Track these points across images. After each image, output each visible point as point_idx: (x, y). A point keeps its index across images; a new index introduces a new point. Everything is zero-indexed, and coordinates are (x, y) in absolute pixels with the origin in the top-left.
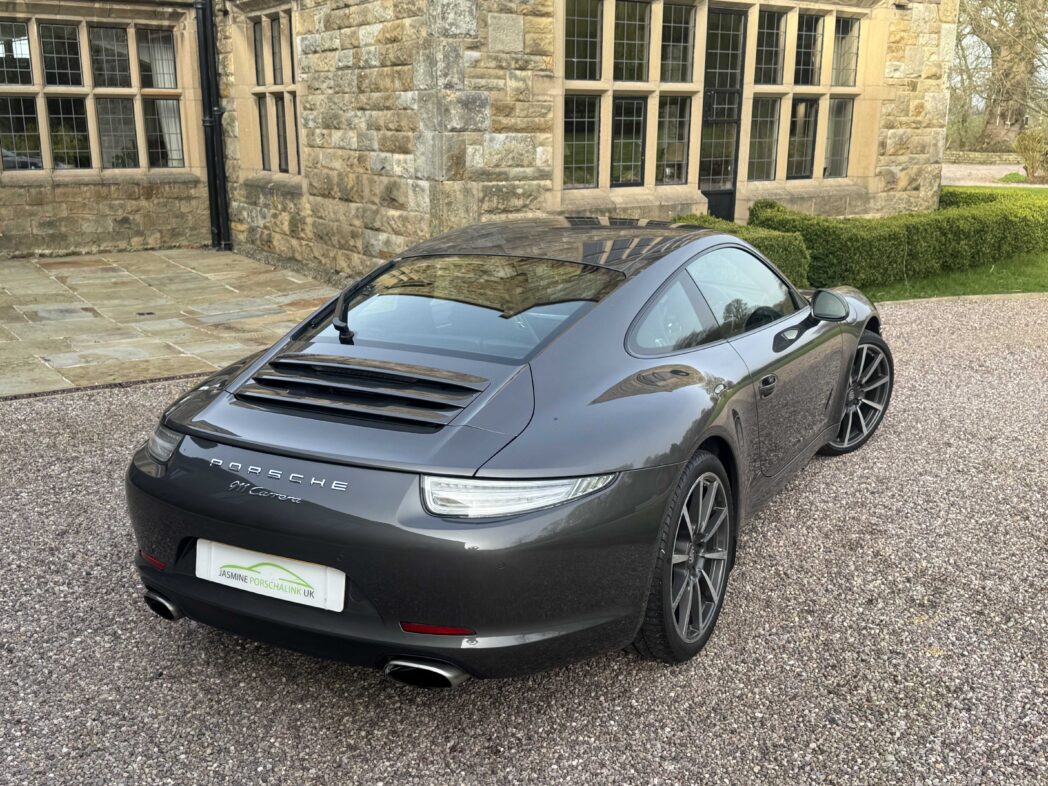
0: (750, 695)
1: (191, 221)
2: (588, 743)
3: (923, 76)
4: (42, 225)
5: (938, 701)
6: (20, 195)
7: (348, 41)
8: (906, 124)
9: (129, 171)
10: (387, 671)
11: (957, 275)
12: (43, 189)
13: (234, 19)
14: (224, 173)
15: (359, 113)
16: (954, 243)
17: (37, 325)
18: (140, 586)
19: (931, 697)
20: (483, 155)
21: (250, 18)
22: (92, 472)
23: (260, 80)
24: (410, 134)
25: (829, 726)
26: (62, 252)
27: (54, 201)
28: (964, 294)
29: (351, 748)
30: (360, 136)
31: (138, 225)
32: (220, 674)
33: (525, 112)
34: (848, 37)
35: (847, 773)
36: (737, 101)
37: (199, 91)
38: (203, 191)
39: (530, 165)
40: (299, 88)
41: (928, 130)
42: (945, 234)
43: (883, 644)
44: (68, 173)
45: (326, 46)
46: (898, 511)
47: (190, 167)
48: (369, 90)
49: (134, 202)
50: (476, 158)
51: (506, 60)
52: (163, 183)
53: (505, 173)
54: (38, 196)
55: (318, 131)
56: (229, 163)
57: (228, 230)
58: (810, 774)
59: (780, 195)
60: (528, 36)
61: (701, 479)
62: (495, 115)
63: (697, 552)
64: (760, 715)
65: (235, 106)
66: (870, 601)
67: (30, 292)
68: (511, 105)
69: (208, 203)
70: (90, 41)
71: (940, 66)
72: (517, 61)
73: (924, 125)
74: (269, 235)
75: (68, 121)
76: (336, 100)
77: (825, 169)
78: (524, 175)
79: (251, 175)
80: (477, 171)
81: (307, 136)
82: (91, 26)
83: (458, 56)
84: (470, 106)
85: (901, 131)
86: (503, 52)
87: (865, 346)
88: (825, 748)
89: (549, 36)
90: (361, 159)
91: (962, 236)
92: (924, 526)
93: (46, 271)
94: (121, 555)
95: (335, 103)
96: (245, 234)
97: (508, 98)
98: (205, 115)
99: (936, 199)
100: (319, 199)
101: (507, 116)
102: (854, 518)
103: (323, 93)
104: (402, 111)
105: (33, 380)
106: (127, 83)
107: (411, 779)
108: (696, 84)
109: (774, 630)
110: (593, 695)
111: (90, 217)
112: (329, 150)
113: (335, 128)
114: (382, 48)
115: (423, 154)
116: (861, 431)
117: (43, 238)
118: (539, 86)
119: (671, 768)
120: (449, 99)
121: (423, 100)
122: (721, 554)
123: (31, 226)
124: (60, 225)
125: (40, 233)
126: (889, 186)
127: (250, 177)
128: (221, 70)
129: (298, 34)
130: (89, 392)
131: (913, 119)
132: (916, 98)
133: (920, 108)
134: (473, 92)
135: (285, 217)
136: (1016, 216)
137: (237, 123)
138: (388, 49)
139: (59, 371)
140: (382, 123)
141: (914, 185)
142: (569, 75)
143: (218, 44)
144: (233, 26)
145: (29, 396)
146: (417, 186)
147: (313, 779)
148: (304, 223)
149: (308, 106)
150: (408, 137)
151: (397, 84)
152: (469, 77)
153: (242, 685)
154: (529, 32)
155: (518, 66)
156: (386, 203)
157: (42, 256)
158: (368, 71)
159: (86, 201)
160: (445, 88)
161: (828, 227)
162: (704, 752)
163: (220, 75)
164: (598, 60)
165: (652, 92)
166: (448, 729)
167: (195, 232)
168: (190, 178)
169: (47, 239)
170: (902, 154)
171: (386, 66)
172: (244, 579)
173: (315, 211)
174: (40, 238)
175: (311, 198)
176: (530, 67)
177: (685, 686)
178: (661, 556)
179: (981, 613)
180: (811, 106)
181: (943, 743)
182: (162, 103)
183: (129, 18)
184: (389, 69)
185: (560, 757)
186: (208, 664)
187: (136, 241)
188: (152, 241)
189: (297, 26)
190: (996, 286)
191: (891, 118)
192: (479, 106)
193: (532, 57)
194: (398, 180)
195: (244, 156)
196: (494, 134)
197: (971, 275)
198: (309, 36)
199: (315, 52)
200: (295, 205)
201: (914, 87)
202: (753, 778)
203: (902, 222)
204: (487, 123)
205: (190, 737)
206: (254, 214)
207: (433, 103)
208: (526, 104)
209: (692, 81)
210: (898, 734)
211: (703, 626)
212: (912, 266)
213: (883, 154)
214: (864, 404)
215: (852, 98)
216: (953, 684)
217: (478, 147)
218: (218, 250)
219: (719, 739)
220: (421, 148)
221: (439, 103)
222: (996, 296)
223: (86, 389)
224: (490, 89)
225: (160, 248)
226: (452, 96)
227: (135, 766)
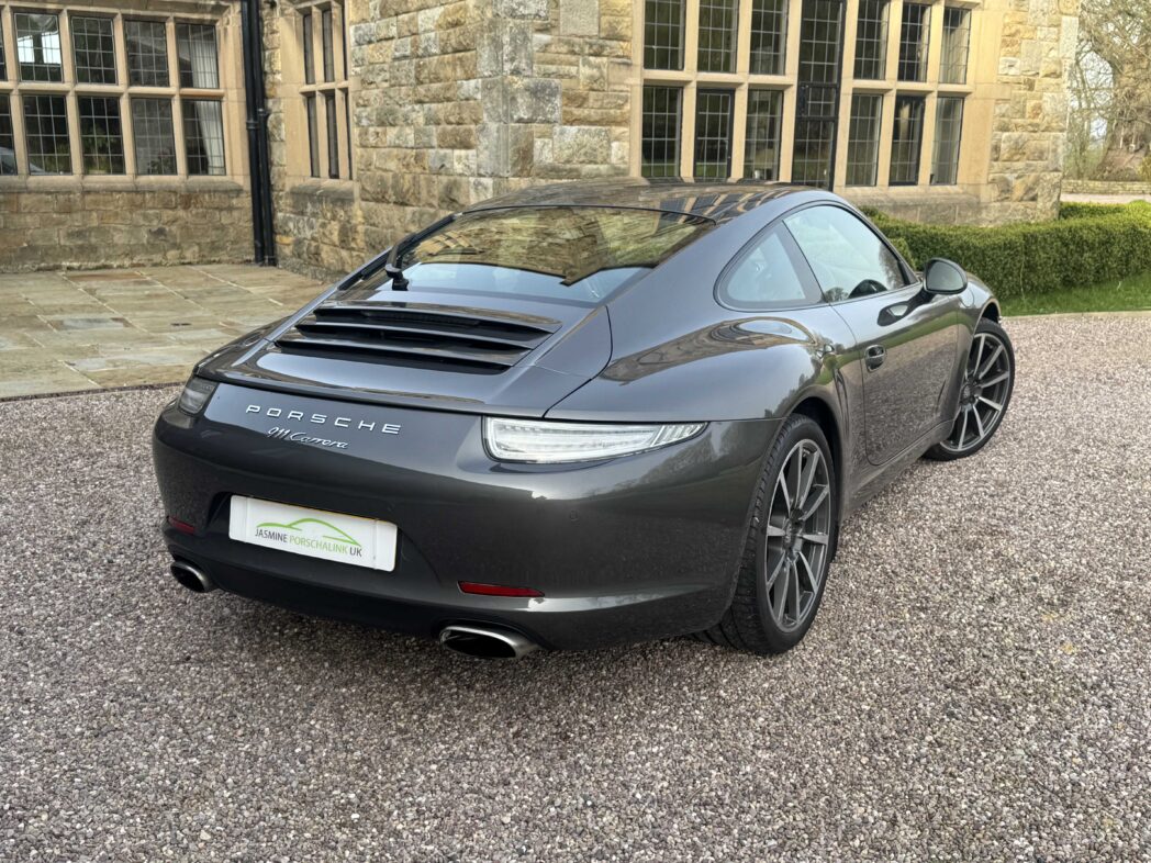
0: (855, 687)
1: (232, 234)
2: (670, 731)
3: (1042, 74)
4: (70, 235)
5: (1073, 696)
6: (47, 202)
7: (405, 27)
8: (1022, 126)
9: (166, 179)
10: (443, 639)
11: (1079, 291)
12: (72, 196)
13: (282, 11)
14: (269, 181)
15: (417, 107)
16: (1076, 255)
17: (63, 333)
18: (168, 574)
19: (1065, 693)
20: (553, 149)
21: (299, 10)
22: (118, 467)
23: (309, 79)
24: (473, 127)
25: (948, 720)
26: (94, 264)
27: (84, 210)
28: (1088, 311)
29: (400, 730)
30: (418, 132)
31: (174, 237)
32: (255, 659)
33: (599, 103)
34: (958, 31)
35: (969, 766)
36: (834, 96)
37: (243, 91)
38: (246, 202)
39: (604, 162)
40: (352, 84)
41: (1047, 134)
42: (1066, 245)
43: (1007, 640)
44: (99, 179)
45: (382, 35)
46: (1021, 513)
47: (232, 175)
48: (427, 80)
49: (170, 212)
50: (545, 153)
51: (580, 45)
52: (202, 192)
53: (576, 170)
54: (66, 203)
55: (371, 129)
56: (274, 170)
57: (273, 243)
58: (926, 766)
59: (882, 202)
60: (604, 19)
61: (800, 444)
62: (566, 105)
63: (794, 532)
64: (867, 708)
65: (281, 108)
66: (992, 599)
67: (55, 302)
68: (584, 95)
69: (250, 214)
70: (125, 36)
71: (1060, 63)
72: (591, 45)
73: (1042, 128)
74: (317, 247)
75: (101, 123)
76: (392, 94)
77: (932, 176)
78: (595, 172)
79: (298, 183)
80: (546, 167)
81: (360, 135)
82: (126, 19)
83: (526, 39)
84: (539, 95)
85: (1016, 134)
86: (576, 36)
87: (983, 336)
88: (943, 741)
89: (627, 19)
90: (418, 158)
91: (1086, 248)
92: (1051, 528)
93: (74, 284)
94: (148, 544)
95: (391, 98)
96: (291, 247)
97: (581, 87)
98: (249, 118)
99: (1055, 211)
100: (372, 204)
101: (579, 106)
102: (970, 520)
103: (378, 88)
104: (464, 102)
105: (55, 382)
106: (165, 82)
107: (468, 762)
108: (789, 76)
109: (882, 626)
110: (675, 685)
111: (123, 227)
112: (383, 150)
113: (391, 125)
114: (443, 34)
115: (486, 148)
116: (977, 433)
117: (71, 249)
118: (617, 74)
119: (766, 756)
120: (516, 86)
121: (487, 88)
122: (820, 537)
123: (58, 236)
124: (90, 236)
125: (68, 244)
126: (1004, 196)
127: (297, 185)
128: (267, 68)
129: (352, 23)
130: (117, 393)
131: (1029, 121)
132: (1033, 98)
133: (1038, 109)
134: (543, 79)
135: (335, 227)
136: (1145, 227)
137: (283, 126)
138: (449, 35)
139: (84, 374)
140: (441, 116)
141: (1031, 195)
142: (648, 64)
143: (264, 39)
144: (281, 19)
145: (51, 395)
146: (480, 184)
147: (357, 762)
148: (356, 232)
149: (361, 102)
150: (469, 132)
151: (459, 72)
152: (538, 63)
153: (279, 669)
154: (604, 14)
155: (591, 51)
156: (445, 205)
157: (69, 268)
158: (427, 59)
159: (119, 210)
160: (512, 74)
161: (936, 234)
162: (803, 742)
163: (266, 73)
164: (680, 48)
165: (740, 84)
166: (511, 715)
167: (237, 246)
168: (230, 186)
169: (75, 251)
170: (1018, 160)
171: (447, 53)
172: (282, 538)
173: (367, 218)
174: (67, 249)
175: (364, 203)
176: (605, 53)
177: (780, 678)
178: (755, 525)
179: (1119, 612)
180: (916, 107)
181: (1081, 738)
182: (202, 104)
183: (168, 11)
184: (450, 56)
185: (639, 744)
186: (242, 649)
187: (172, 254)
188: (189, 255)
189: (350, 14)
190: (1124, 303)
191: (1006, 119)
192: (549, 95)
193: (608, 42)
194: (458, 178)
195: (291, 162)
196: (565, 127)
197: (1095, 291)
198: (363, 25)
199: (370, 42)
200: (346, 212)
201: (1031, 86)
202: (860, 769)
203: (1020, 229)
204: (557, 115)
205: (219, 719)
206: (300, 225)
207: (498, 91)
208: (601, 94)
209: (784, 74)
210: (1028, 729)
211: (800, 618)
212: (1029, 280)
213: (996, 160)
214: (980, 402)
215: (962, 96)
216: (1089, 680)
217: (546, 140)
218: (261, 266)
219: (820, 729)
220: (485, 142)
221: (505, 91)
222: (1125, 313)
223: (113, 389)
224: (561, 76)
225: (198, 263)
226: (519, 83)
227: (156, 745)
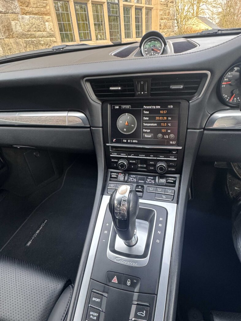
20: (20, 26)
33: (36, 5)
36: (118, 8)
39: (44, 31)
62: (21, 6)
68: (28, 1)
73: (170, 19)
78: (42, 35)
101: (27, 6)
131: (167, 17)
133: (169, 13)
165: (88, 1)
170: (165, 29)
180: (140, 12)
196: (23, 15)
201: (167, 6)
204: (18, 10)
208: (35, 1)
215: (151, 9)
217: (16, 22)
